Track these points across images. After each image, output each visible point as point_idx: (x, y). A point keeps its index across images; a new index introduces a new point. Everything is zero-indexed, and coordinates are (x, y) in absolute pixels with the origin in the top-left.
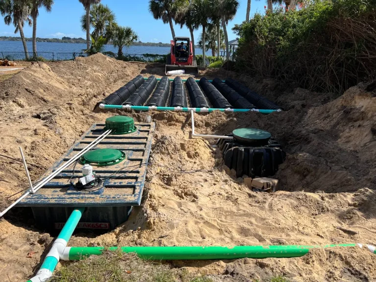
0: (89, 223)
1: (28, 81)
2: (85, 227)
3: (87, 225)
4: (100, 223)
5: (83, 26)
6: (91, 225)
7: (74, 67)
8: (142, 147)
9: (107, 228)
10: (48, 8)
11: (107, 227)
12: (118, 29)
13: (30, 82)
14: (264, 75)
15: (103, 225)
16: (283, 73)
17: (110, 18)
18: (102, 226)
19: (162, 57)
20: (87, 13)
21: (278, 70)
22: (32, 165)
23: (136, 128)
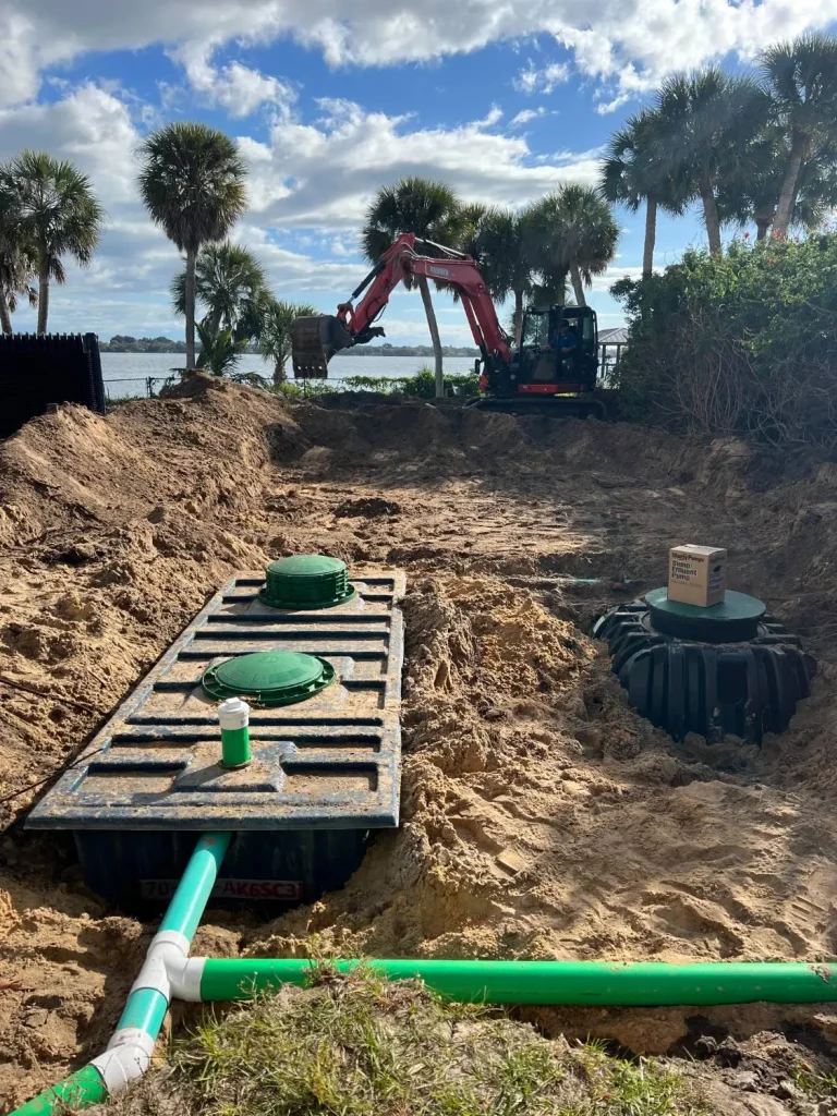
0: (242, 881)
1: (40, 459)
2: (229, 894)
3: (235, 887)
4: (273, 882)
5: (177, 303)
6: (247, 889)
7: (159, 417)
8: (375, 646)
9: (295, 898)
10: (83, 256)
11: (294, 895)
12: (275, 309)
13: (46, 463)
14: (712, 429)
15: (285, 888)
16: (771, 421)
17: (253, 279)
18: (281, 890)
19: (399, 386)
20: (190, 268)
21: (755, 414)
22: (63, 702)
23: (351, 589)
